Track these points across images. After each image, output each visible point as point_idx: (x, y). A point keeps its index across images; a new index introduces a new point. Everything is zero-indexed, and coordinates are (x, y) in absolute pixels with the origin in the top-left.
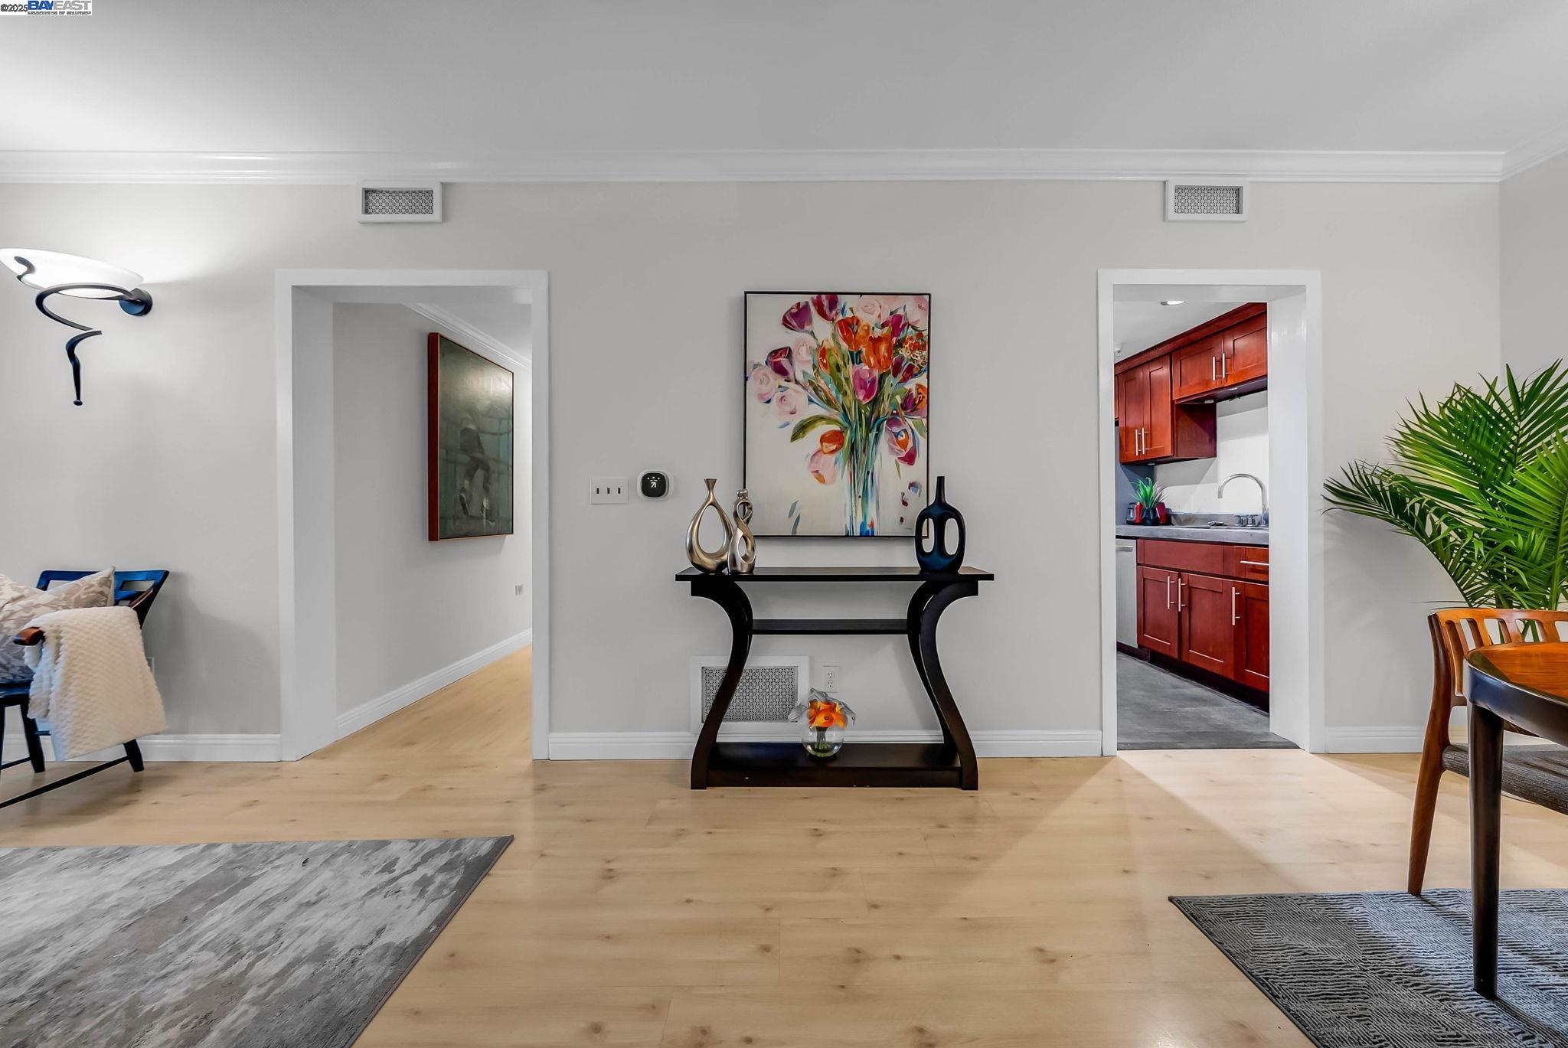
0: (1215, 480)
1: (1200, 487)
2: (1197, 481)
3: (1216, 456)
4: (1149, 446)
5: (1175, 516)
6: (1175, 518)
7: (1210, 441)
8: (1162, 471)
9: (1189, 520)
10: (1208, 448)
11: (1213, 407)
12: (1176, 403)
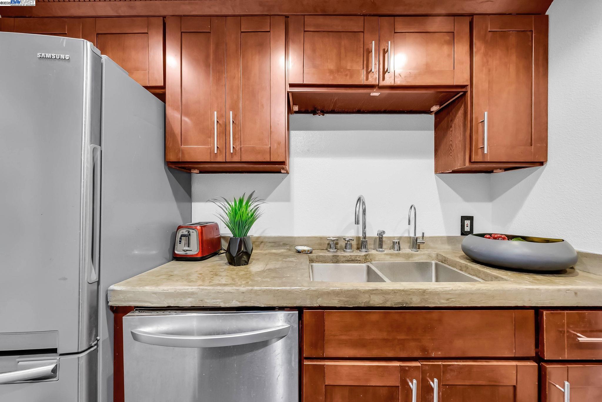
12: (290, 90)
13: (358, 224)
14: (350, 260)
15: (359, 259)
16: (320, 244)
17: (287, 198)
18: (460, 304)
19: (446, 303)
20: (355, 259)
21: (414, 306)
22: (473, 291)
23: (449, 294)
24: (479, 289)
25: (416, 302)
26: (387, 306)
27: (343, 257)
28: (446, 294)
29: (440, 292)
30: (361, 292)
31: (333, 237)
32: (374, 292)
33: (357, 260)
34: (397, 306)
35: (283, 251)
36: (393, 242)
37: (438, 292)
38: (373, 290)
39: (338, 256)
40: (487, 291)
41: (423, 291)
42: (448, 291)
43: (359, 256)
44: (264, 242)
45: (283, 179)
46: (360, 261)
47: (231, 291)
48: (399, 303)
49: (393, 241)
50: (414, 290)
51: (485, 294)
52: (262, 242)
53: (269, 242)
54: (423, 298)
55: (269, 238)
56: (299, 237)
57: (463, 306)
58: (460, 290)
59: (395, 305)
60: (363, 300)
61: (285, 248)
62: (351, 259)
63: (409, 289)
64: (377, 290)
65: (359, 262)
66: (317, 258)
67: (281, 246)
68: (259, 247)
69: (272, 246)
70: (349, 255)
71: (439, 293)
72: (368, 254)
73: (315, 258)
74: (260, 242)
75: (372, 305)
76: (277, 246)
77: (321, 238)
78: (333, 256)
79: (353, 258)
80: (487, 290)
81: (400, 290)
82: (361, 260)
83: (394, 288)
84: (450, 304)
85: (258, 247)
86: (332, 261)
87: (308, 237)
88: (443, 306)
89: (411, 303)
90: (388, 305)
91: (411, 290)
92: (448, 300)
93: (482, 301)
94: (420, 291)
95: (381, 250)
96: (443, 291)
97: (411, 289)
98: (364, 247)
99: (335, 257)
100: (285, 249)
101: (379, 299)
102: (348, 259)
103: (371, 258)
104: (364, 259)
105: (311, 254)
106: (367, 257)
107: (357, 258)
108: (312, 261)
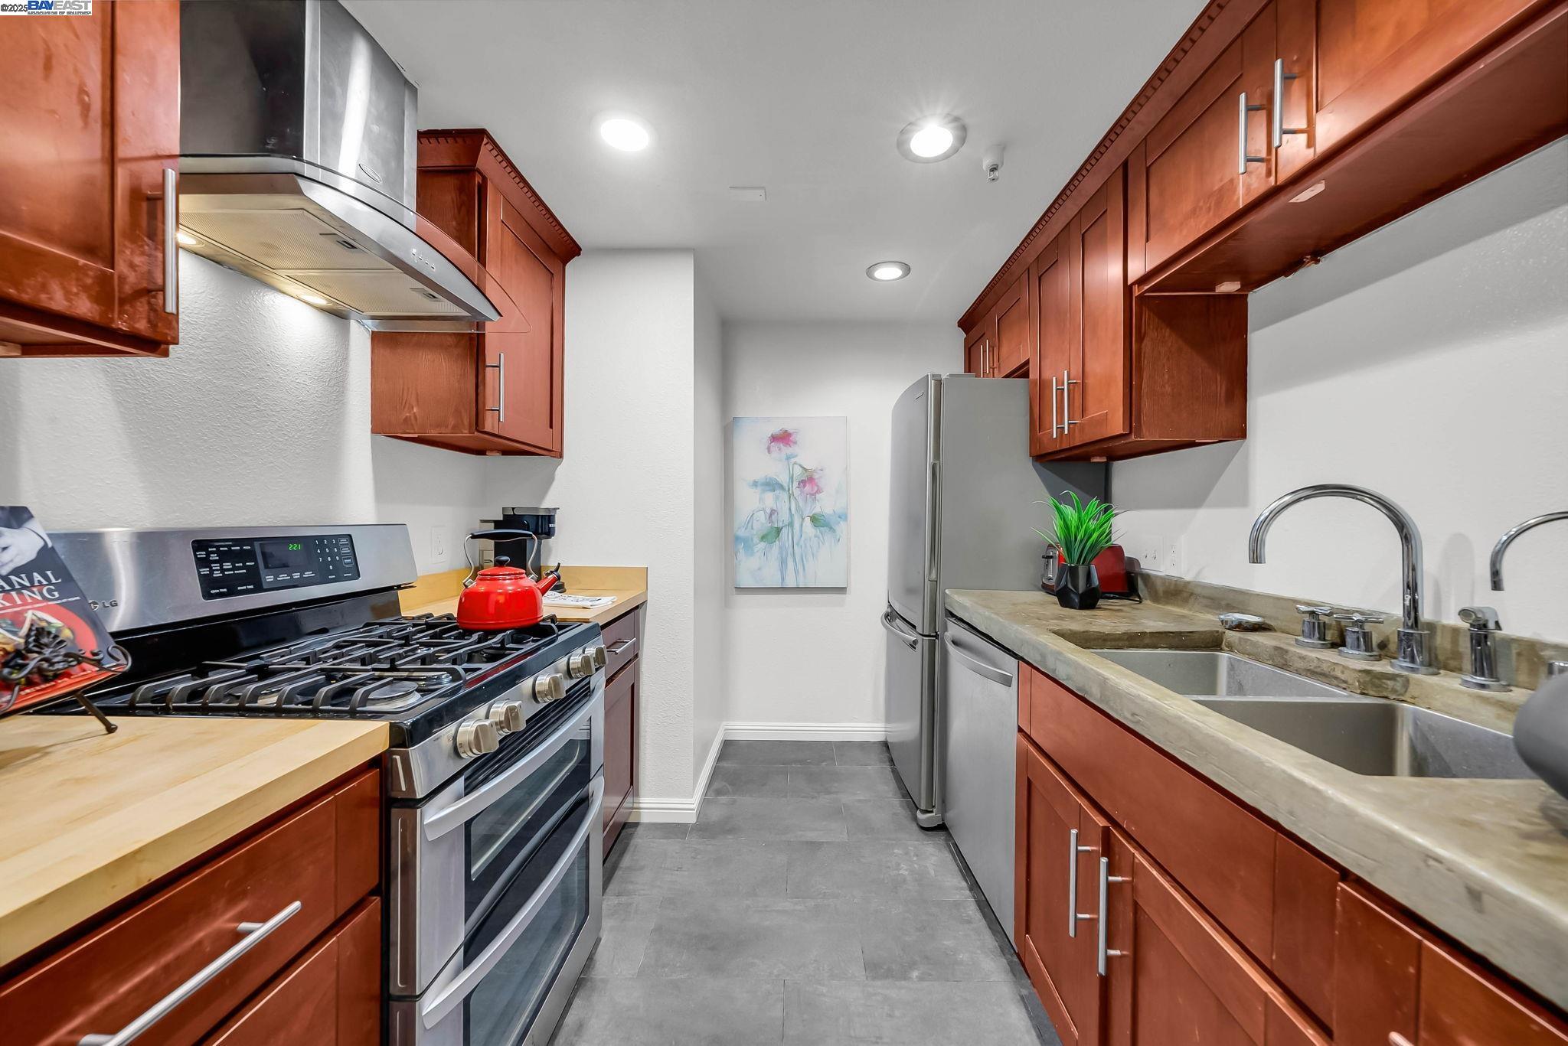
0: (1241, 498)
1: (1202, 513)
2: (1195, 499)
3: (1243, 435)
4: (1078, 412)
5: (1147, 578)
6: (1146, 585)
7: (1230, 397)
8: (1126, 475)
9: (1176, 592)
10: (1224, 416)
11: (1237, 305)
12: (1139, 291)
14: (1317, 673)
15: (1343, 677)
20: (1332, 673)
27: (1300, 658)
33: (1336, 678)
39: (1287, 651)
43: (1341, 668)
44: (1196, 594)
45: (1234, 452)
53: (1203, 596)
56: (1262, 595)
62: (1318, 670)
65: (1344, 685)
66: (1240, 644)
68: (1188, 602)
69: (1206, 606)
72: (1399, 676)
73: (1237, 641)
74: (1189, 592)
76: (1217, 609)
78: (1277, 648)
79: (1325, 668)
82: (1350, 682)
102: (1311, 668)
103: (1416, 695)
104: (1359, 681)
105: (1231, 632)
106: (1390, 683)
107: (1338, 673)
108: (1231, 648)
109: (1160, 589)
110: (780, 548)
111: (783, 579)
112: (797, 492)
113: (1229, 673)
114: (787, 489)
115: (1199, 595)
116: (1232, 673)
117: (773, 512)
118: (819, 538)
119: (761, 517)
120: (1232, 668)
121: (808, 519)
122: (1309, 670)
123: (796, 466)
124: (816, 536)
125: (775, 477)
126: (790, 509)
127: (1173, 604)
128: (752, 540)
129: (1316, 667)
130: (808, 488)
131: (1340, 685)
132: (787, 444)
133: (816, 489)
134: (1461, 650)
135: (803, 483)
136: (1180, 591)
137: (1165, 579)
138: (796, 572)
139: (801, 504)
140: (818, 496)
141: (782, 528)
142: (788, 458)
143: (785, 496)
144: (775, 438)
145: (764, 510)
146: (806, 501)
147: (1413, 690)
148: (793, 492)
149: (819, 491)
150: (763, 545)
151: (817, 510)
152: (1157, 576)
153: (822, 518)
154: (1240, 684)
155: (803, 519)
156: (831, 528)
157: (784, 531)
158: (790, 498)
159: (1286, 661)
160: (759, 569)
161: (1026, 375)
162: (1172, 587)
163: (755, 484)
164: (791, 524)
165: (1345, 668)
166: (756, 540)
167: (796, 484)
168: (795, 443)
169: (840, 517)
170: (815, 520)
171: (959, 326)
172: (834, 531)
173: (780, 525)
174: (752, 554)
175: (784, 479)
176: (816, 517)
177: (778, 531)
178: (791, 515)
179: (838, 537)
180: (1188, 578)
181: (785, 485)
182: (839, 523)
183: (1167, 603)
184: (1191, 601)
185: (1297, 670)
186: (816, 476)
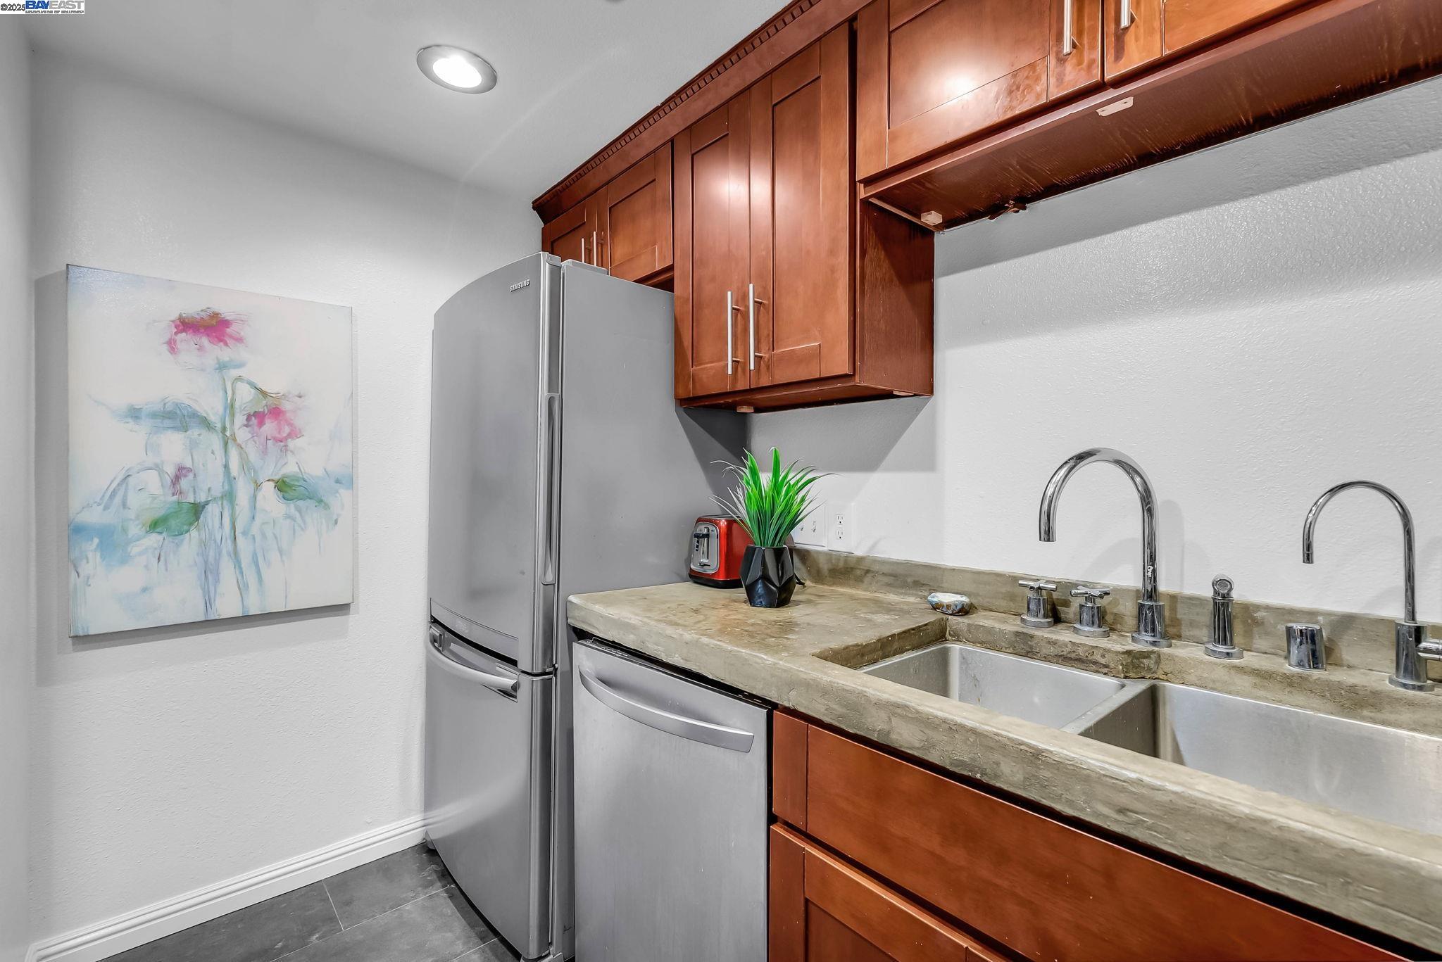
2: (869, 462)
3: (930, 391)
4: (766, 342)
5: (804, 554)
6: (804, 563)
7: (924, 344)
9: (847, 570)
10: (919, 364)
12: (865, 193)
13: (1049, 540)
14: (1071, 659)
15: (1103, 661)
16: (1012, 597)
17: (927, 461)
18: (1171, 845)
19: (1117, 821)
20: (1090, 658)
21: (1006, 788)
22: (1235, 817)
23: (1123, 790)
24: (1265, 822)
25: (1011, 777)
26: (930, 760)
27: (1049, 643)
28: (1114, 787)
29: (1093, 774)
30: (871, 701)
31: (1047, 582)
32: (899, 711)
33: (1095, 663)
34: (957, 770)
35: (912, 599)
36: (1286, 627)
37: (1085, 772)
38: (898, 706)
39: (1032, 637)
40: (1305, 841)
41: (1031, 750)
42: (1124, 781)
44: (873, 572)
45: (919, 410)
46: (1106, 666)
47: (672, 636)
48: (962, 763)
49: (1290, 625)
50: (1006, 741)
51: (1296, 851)
52: (868, 571)
53: (883, 573)
54: (1033, 776)
55: (884, 562)
56: (954, 570)
57: (1188, 858)
58: (1175, 793)
59: (951, 764)
60: (875, 724)
61: (920, 593)
62: (1073, 655)
63: (990, 732)
64: (906, 707)
65: (1105, 670)
66: (969, 631)
67: (909, 588)
68: (862, 581)
69: (888, 585)
70: (1067, 640)
71: (1088, 776)
72: (1153, 652)
73: (965, 629)
74: (863, 569)
75: (896, 745)
76: (902, 587)
77: (1014, 579)
78: (1017, 634)
79: (1081, 652)
80: (1304, 837)
81: (963, 727)
82: (1112, 665)
83: (951, 717)
84: (1135, 832)
85: (860, 583)
86: (1014, 648)
87: (979, 573)
88: (1106, 827)
89: (997, 776)
90: (934, 757)
91: (996, 737)
92: (1122, 811)
93: (1283, 872)
94: (1022, 747)
95: (1222, 649)
96: (1104, 775)
97: (997, 734)
98: (1145, 627)
99: (1022, 637)
100: (917, 596)
101: (911, 734)
102: (1065, 653)
103: (1168, 670)
104: (1122, 665)
105: (955, 618)
106: (1145, 661)
107: (1098, 657)
108: (957, 638)
109: (825, 566)
110: (203, 544)
111: (208, 604)
112: (242, 435)
113: (961, 668)
114: (219, 426)
115: (877, 572)
116: (964, 667)
117: (181, 472)
118: (294, 520)
119: (153, 483)
120: (964, 660)
121: (269, 488)
122: (1061, 656)
123: (239, 385)
124: (288, 516)
125: (187, 402)
126: (226, 467)
127: (842, 585)
128: (125, 530)
129: (1070, 653)
130: (269, 427)
131: (1100, 670)
132: (221, 340)
133: (287, 430)
134: (1179, 616)
135: (257, 418)
136: (852, 568)
137: (831, 555)
138: (242, 588)
139: (253, 456)
140: (292, 444)
141: (207, 503)
142: (222, 367)
143: (215, 441)
144: (186, 325)
145: (158, 468)
146: (265, 452)
147: (1166, 666)
148: (233, 435)
149: (294, 434)
150: (154, 539)
151: (290, 468)
152: (818, 552)
153: (301, 483)
154: (975, 679)
155: (258, 486)
156: (320, 501)
157: (212, 511)
158: (226, 444)
159: (1031, 647)
160: (145, 590)
161: (668, 285)
162: (841, 564)
163: (134, 414)
164: (229, 496)
165: (1107, 651)
166: (134, 530)
167: (240, 419)
168: (239, 340)
169: (338, 481)
170: (283, 486)
171: (534, 208)
172: (327, 507)
173: (202, 498)
174: (125, 560)
175: (212, 407)
176: (287, 480)
177: (197, 510)
178: (229, 479)
179: (335, 517)
180: (859, 552)
181: (214, 418)
182: (337, 492)
183: (834, 584)
184: (867, 579)
185: (1045, 657)
186: (286, 406)
